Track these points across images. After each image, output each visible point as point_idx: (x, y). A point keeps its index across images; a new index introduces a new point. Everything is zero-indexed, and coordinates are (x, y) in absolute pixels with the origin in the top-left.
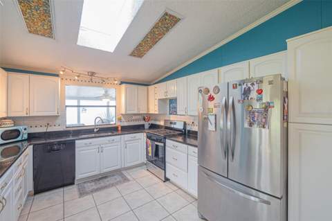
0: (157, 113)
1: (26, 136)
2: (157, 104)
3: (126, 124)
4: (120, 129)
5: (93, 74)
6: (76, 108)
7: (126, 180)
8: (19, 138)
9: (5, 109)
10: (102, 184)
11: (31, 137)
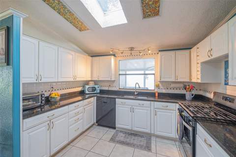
0: (199, 81)
1: (98, 91)
2: (199, 69)
3: (164, 91)
4: (157, 95)
5: (132, 49)
6: (143, 76)
7: (148, 148)
8: (95, 92)
9: (90, 76)
10: (128, 140)
11: (102, 92)
